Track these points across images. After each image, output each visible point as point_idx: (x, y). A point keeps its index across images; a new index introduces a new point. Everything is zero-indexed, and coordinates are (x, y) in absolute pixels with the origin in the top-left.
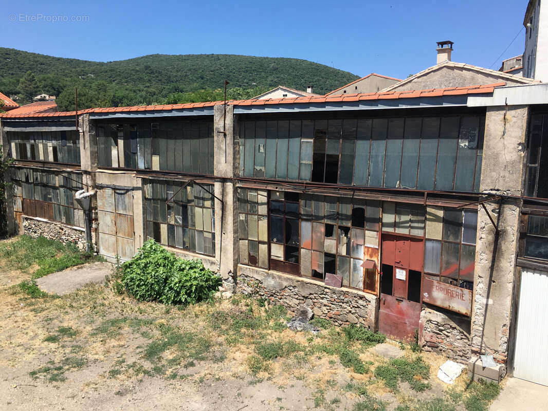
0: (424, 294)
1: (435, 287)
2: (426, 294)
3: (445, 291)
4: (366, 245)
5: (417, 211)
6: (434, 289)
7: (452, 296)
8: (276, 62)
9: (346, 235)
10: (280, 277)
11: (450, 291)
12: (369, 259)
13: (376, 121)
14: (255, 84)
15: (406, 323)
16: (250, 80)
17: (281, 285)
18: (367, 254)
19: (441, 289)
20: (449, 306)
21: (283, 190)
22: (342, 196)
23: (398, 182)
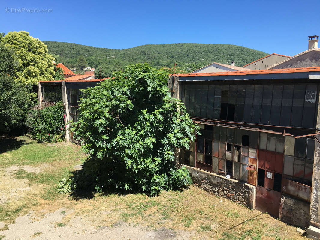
0: (283, 187)
1: (289, 183)
2: (284, 187)
3: (295, 186)
4: (249, 157)
5: (279, 138)
6: (289, 185)
7: (299, 189)
8: (217, 46)
9: (238, 150)
10: (201, 172)
11: (298, 186)
12: (251, 164)
13: (257, 86)
14: (203, 60)
15: (272, 204)
16: (201, 58)
17: (201, 176)
18: (250, 162)
19: (293, 185)
20: (298, 195)
21: (204, 123)
22: (237, 128)
23: (269, 121)
